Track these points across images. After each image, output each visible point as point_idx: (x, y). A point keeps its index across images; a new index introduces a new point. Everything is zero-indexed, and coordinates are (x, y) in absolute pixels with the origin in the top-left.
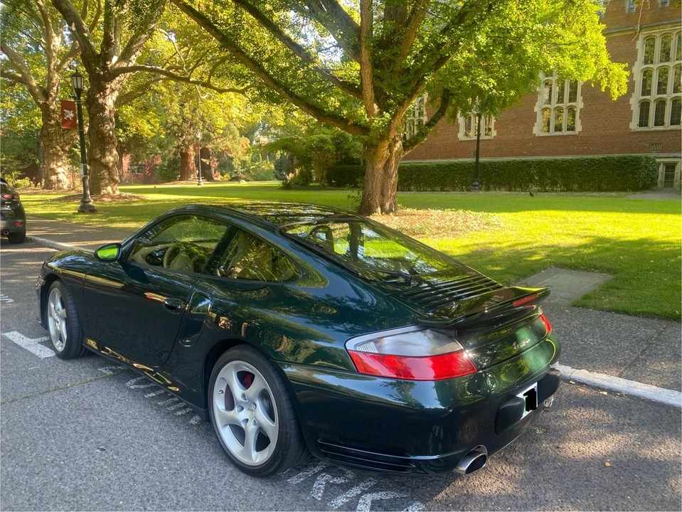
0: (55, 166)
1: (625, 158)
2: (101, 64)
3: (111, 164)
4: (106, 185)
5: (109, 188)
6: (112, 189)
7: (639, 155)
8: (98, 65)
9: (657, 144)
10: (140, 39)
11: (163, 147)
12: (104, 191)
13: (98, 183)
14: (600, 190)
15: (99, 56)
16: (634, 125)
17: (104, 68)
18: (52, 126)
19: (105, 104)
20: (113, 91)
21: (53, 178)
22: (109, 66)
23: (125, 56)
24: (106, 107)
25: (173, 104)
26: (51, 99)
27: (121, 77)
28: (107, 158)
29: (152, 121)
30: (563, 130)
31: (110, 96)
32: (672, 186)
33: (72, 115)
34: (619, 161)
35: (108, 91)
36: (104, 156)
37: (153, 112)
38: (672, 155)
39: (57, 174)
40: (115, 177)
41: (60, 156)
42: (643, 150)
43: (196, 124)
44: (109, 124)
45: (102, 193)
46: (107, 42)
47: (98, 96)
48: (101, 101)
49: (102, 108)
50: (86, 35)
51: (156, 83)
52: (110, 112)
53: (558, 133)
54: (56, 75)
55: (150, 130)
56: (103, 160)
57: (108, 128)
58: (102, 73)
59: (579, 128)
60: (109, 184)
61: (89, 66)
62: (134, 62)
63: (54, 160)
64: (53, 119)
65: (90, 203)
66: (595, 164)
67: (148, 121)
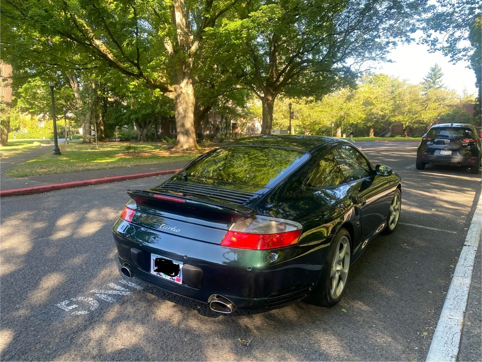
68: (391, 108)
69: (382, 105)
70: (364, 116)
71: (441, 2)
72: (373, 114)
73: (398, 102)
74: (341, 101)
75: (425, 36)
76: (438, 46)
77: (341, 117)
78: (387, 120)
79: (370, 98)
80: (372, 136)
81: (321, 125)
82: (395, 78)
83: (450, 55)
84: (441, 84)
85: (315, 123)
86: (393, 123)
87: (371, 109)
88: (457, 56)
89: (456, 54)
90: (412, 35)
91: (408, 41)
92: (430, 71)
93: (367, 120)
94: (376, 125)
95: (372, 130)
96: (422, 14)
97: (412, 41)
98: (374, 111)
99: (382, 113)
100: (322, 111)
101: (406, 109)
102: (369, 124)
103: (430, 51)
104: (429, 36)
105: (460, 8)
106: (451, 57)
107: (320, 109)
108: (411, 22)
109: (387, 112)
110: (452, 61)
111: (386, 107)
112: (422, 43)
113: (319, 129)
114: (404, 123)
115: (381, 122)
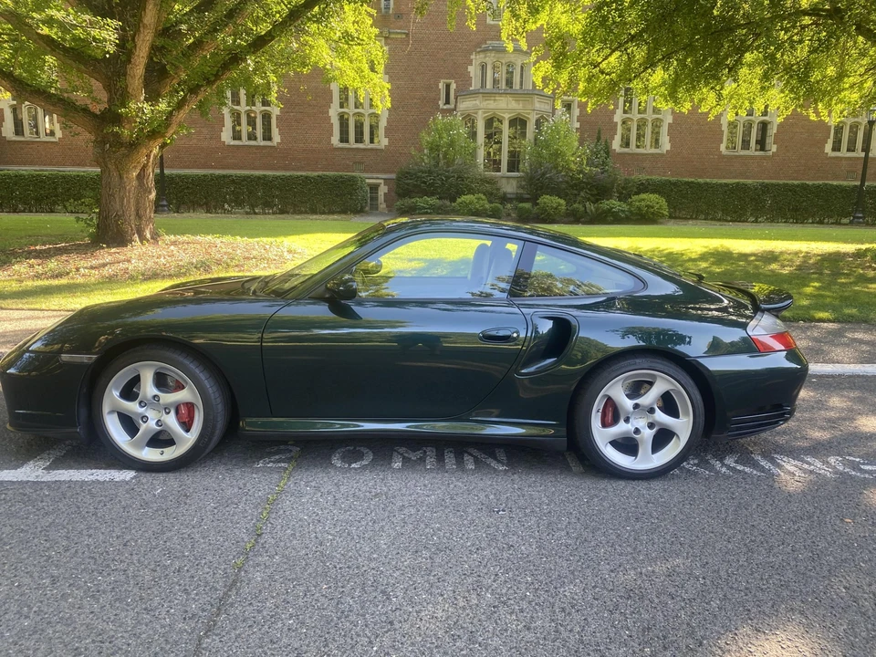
1: (341, 177)
7: (354, 174)
9: (360, 163)
14: (314, 211)
16: (335, 140)
30: (259, 139)
32: (377, 209)
34: (335, 179)
38: (375, 176)
42: (347, 168)
53: (252, 143)
59: (277, 138)
66: (311, 183)
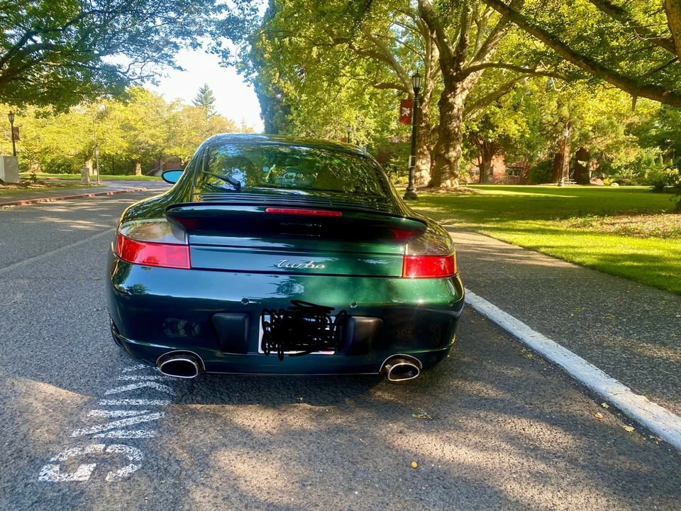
0: (420, 164)
2: (455, 66)
3: (453, 159)
4: (446, 179)
5: (448, 182)
6: (451, 183)
8: (452, 67)
10: (496, 37)
11: (531, 147)
12: (443, 185)
13: (440, 177)
15: (455, 58)
17: (458, 69)
18: (422, 127)
19: (454, 103)
20: (464, 89)
21: (418, 174)
22: (462, 67)
23: (480, 55)
24: (455, 106)
25: (551, 103)
26: (424, 104)
27: (472, 76)
28: (450, 154)
29: (520, 121)
31: (460, 95)
33: (408, 112)
35: (458, 91)
36: (448, 151)
37: (522, 111)
39: (420, 170)
40: (455, 171)
41: (425, 155)
43: (574, 122)
44: (456, 122)
45: (441, 186)
46: (462, 44)
47: (450, 95)
48: (451, 100)
49: (451, 107)
50: (446, 40)
51: (521, 81)
52: (458, 110)
54: (431, 82)
55: (518, 130)
56: (446, 156)
57: (455, 125)
58: (455, 74)
60: (449, 178)
61: (445, 69)
62: (487, 60)
63: (420, 158)
64: (424, 121)
65: (414, 191)
67: (516, 122)
68: (165, 136)
69: (153, 131)
70: (126, 145)
71: (237, 4)
72: (139, 143)
73: (174, 128)
74: (89, 119)
75: (214, 43)
76: (231, 60)
77: (92, 143)
78: (161, 152)
79: (128, 119)
80: (139, 173)
81: (55, 155)
82: (159, 95)
83: (243, 73)
84: (213, 112)
85: (46, 151)
86: (168, 156)
87: (136, 136)
88: (251, 76)
89: (250, 74)
90: (199, 39)
91: (195, 45)
92: (199, 93)
93: (131, 151)
94: (145, 159)
95: (139, 166)
96: (210, 13)
97: (198, 47)
98: (141, 138)
99: (153, 143)
100: (59, 132)
101: (185, 139)
102: (135, 157)
103: (222, 64)
104: (219, 44)
105: (252, 17)
106: (245, 76)
107: (55, 128)
108: (197, 20)
109: (160, 140)
110: (246, 81)
111: (158, 134)
112: (212, 52)
113: (53, 160)
114: (181, 157)
115: (152, 155)
